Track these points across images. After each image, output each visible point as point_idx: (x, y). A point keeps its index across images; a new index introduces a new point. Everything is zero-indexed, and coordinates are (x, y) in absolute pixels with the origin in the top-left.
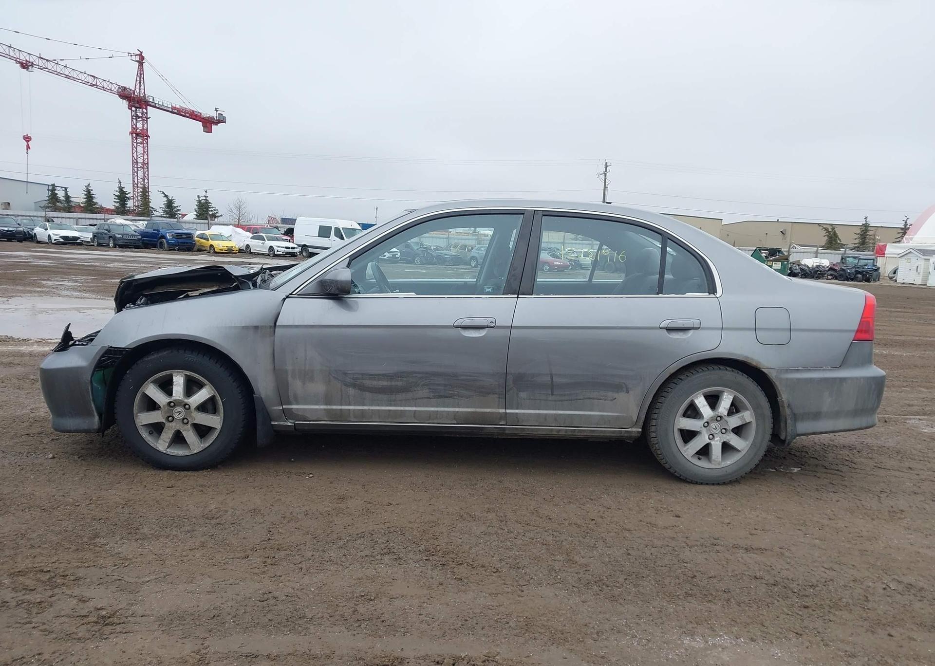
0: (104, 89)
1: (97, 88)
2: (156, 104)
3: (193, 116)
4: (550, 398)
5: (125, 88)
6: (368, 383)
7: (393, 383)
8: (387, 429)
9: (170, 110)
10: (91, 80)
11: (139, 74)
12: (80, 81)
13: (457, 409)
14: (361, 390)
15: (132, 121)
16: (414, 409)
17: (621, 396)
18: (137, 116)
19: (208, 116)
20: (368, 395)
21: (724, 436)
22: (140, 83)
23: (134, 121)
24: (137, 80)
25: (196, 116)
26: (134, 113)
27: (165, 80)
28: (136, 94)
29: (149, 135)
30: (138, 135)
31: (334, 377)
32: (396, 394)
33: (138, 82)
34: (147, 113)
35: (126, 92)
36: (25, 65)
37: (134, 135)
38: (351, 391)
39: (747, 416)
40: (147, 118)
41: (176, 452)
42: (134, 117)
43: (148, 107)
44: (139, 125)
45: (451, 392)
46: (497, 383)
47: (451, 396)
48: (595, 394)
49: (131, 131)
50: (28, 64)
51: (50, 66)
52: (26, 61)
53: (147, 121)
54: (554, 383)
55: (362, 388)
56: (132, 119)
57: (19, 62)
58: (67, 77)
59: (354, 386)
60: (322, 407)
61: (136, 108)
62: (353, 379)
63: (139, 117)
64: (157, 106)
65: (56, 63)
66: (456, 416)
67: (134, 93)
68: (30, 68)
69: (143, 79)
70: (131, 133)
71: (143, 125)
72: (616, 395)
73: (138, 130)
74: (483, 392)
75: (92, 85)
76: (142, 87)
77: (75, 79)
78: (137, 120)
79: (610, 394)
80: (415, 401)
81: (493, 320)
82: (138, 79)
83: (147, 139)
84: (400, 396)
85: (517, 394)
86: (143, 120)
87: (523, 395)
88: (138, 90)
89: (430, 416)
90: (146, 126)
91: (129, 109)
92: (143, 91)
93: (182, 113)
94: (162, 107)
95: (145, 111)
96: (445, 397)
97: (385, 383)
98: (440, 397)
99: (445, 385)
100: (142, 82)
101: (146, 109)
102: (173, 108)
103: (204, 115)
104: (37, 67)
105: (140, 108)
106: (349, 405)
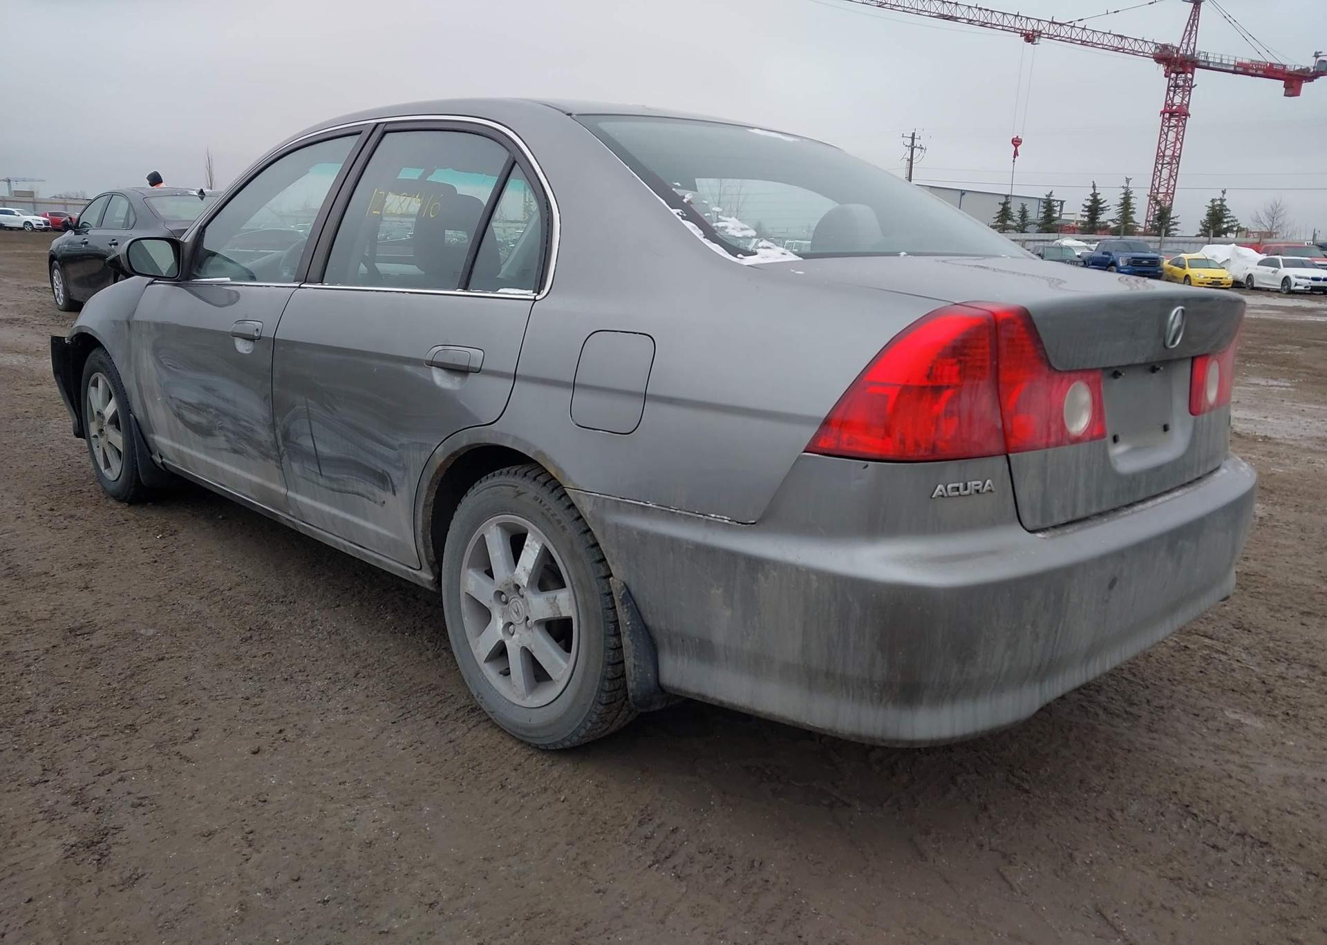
0: (1134, 53)
1: (1123, 52)
2: (1209, 63)
3: (1270, 72)
5: (1165, 47)
9: (1232, 69)
10: (1116, 42)
11: (1191, 21)
12: (1101, 46)
15: (1168, 94)
18: (1177, 86)
19: (1297, 68)
22: (1190, 34)
23: (1171, 94)
24: (1186, 31)
25: (1276, 71)
26: (1172, 82)
27: (1233, 22)
28: (1181, 52)
29: (1190, 112)
30: (1172, 114)
33: (1187, 33)
34: (1192, 80)
35: (1166, 52)
36: (1030, 37)
37: (1167, 115)
40: (1191, 87)
42: (1172, 88)
43: (1196, 69)
44: (1177, 100)
49: (1163, 109)
50: (1036, 34)
51: (1063, 31)
52: (1033, 31)
53: (1190, 91)
56: (1169, 90)
57: (1025, 34)
58: (1083, 43)
61: (1178, 73)
63: (1179, 87)
64: (1211, 65)
65: (1072, 27)
67: (1178, 52)
68: (1037, 39)
69: (1197, 28)
70: (1163, 113)
71: (1183, 99)
73: (1174, 108)
75: (1117, 49)
76: (1193, 40)
77: (1094, 45)
78: (1175, 92)
82: (1189, 28)
83: (1185, 119)
86: (1183, 91)
88: (1184, 46)
90: (1187, 99)
91: (1166, 76)
92: (1192, 46)
93: (1251, 71)
94: (1220, 67)
95: (1189, 76)
100: (1194, 32)
101: (1192, 74)
102: (1240, 65)
103: (1290, 68)
104: (1046, 36)
105: (1183, 73)
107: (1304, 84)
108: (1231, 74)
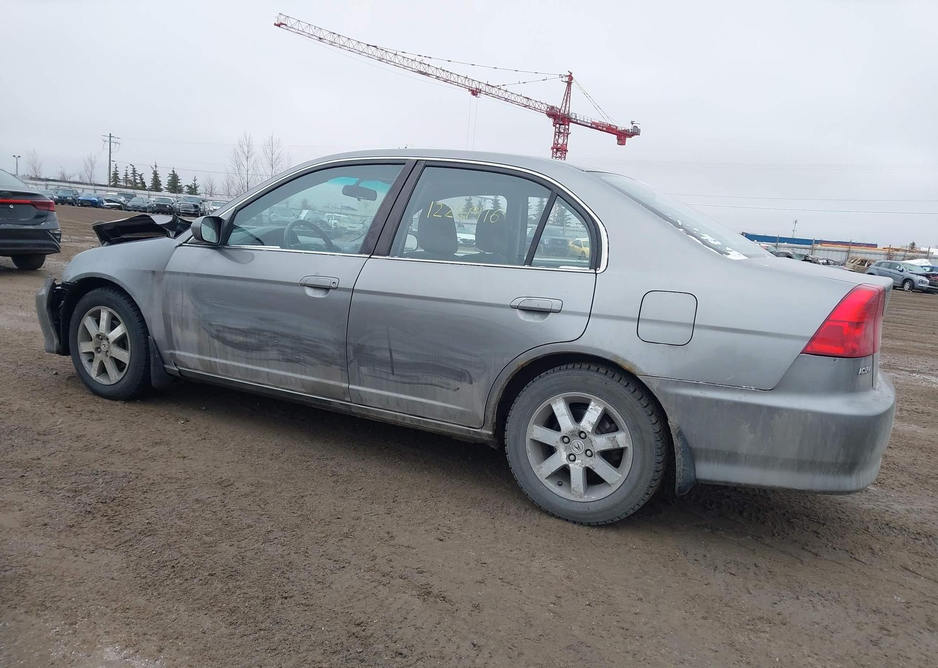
0: (535, 109)
1: (529, 108)
2: (577, 120)
3: (610, 129)
4: (391, 377)
5: (552, 108)
6: (229, 337)
7: (249, 340)
8: (248, 388)
9: (590, 125)
10: (525, 101)
11: (566, 94)
12: (516, 103)
13: (304, 377)
14: (223, 343)
15: (555, 137)
16: (267, 370)
17: (464, 386)
18: (560, 132)
19: (623, 129)
20: (229, 349)
21: (588, 459)
22: (566, 101)
23: (557, 137)
24: (564, 99)
25: (613, 129)
26: (557, 130)
27: (589, 97)
28: (562, 112)
29: (568, 149)
30: (558, 150)
31: (203, 327)
32: (251, 352)
33: (565, 100)
34: (568, 129)
35: (553, 111)
36: (475, 92)
37: (555, 150)
38: (217, 343)
39: (621, 439)
40: (568, 134)
41: (102, 380)
42: (557, 134)
43: (570, 123)
44: (560, 141)
45: (297, 357)
46: (338, 353)
47: (298, 361)
48: (436, 380)
49: (552, 146)
50: (478, 91)
51: (494, 91)
52: (476, 88)
53: (567, 136)
54: (394, 360)
55: (225, 342)
56: (555, 135)
57: (471, 90)
58: (506, 100)
59: (218, 338)
60: (197, 356)
61: (560, 125)
62: (217, 331)
63: (561, 133)
64: (578, 122)
65: (499, 89)
66: (303, 383)
67: (560, 111)
68: (478, 94)
69: (570, 98)
70: (553, 148)
71: (564, 141)
72: (458, 384)
73: (559, 146)
74: (327, 361)
75: (526, 106)
76: (568, 105)
77: (512, 102)
78: (559, 136)
79: (454, 383)
80: (266, 361)
81: (336, 281)
82: (565, 98)
83: (565, 153)
84: (254, 355)
85: (358, 369)
86: (564, 136)
87: (364, 370)
88: (563, 108)
89: (282, 380)
90: (566, 141)
91: (554, 126)
92: (567, 109)
93: (600, 128)
94: (583, 123)
95: (567, 127)
96: (293, 361)
97: (241, 339)
98: (288, 360)
99: (292, 349)
100: (568, 101)
101: (568, 126)
102: (593, 123)
103: (619, 129)
104: (484, 93)
105: (563, 125)
106: (216, 357)
107: (627, 139)
108: (589, 128)
